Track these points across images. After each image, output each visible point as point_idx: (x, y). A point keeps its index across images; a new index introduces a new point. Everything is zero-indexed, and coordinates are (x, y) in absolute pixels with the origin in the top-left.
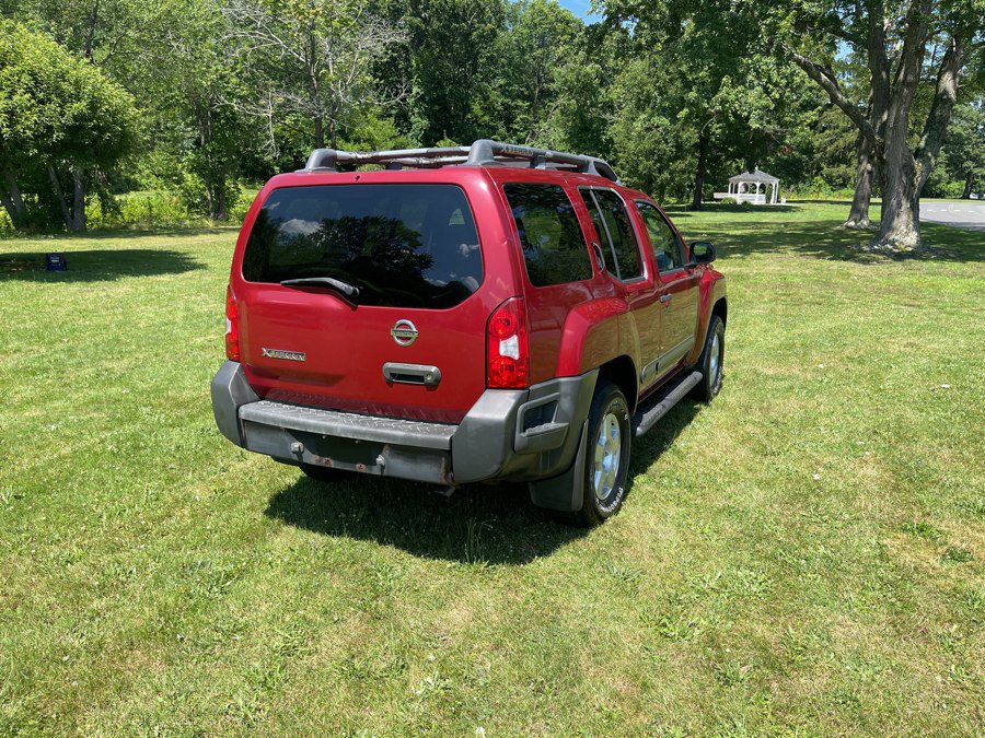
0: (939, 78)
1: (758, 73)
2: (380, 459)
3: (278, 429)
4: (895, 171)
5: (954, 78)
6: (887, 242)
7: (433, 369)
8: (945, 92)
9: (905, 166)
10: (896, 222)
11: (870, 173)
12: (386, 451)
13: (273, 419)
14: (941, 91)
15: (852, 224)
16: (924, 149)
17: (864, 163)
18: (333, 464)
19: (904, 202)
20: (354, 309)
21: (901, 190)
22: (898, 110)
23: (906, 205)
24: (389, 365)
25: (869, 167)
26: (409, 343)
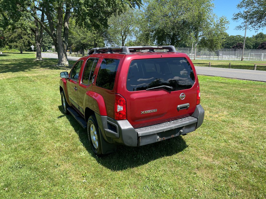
0: (64, 23)
1: (26, 17)
2: (181, 131)
3: (154, 134)
4: (60, 46)
5: (68, 23)
6: (61, 64)
7: (188, 104)
8: (66, 27)
9: (62, 45)
10: (63, 59)
11: (40, 46)
12: (184, 128)
13: (153, 132)
14: (65, 27)
15: (38, 59)
16: (65, 41)
17: (38, 43)
18: (165, 138)
19: (63, 54)
20: (170, 93)
21: (62, 51)
22: (59, 31)
23: (64, 55)
24: (179, 106)
25: (39, 44)
26: (184, 99)
